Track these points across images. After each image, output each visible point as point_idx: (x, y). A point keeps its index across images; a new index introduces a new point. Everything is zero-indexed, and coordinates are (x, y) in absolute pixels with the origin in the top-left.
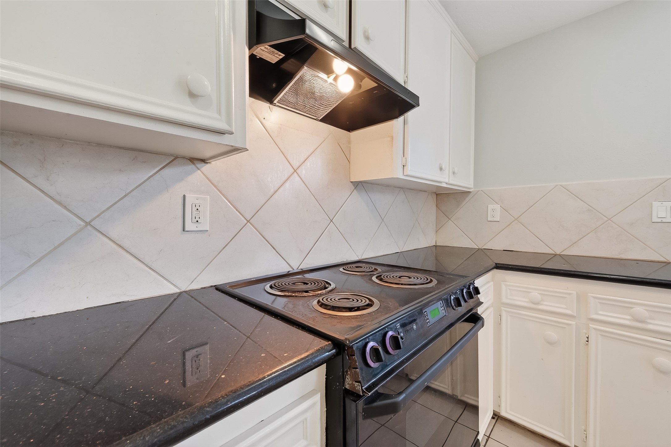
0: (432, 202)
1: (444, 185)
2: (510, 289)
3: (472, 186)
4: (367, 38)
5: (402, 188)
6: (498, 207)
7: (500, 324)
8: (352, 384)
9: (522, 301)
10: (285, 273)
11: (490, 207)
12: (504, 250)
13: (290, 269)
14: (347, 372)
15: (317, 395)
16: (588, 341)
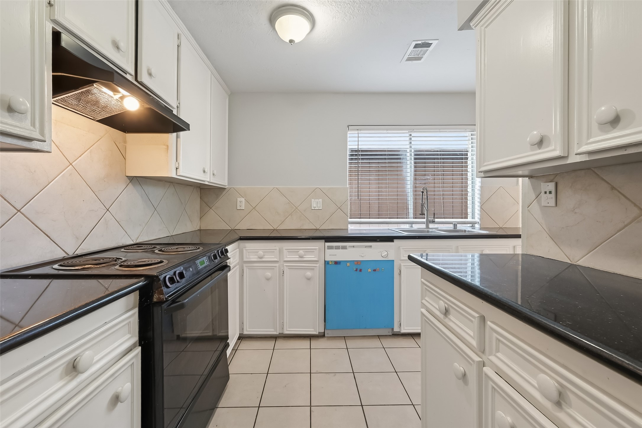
0: (196, 196)
1: (207, 183)
2: (248, 252)
3: (227, 184)
4: (150, 74)
5: (172, 183)
6: (243, 200)
7: (243, 275)
8: (159, 297)
9: (254, 258)
10: (61, 259)
11: (239, 199)
12: (247, 229)
13: (65, 255)
14: (155, 292)
15: (136, 308)
16: (283, 273)
